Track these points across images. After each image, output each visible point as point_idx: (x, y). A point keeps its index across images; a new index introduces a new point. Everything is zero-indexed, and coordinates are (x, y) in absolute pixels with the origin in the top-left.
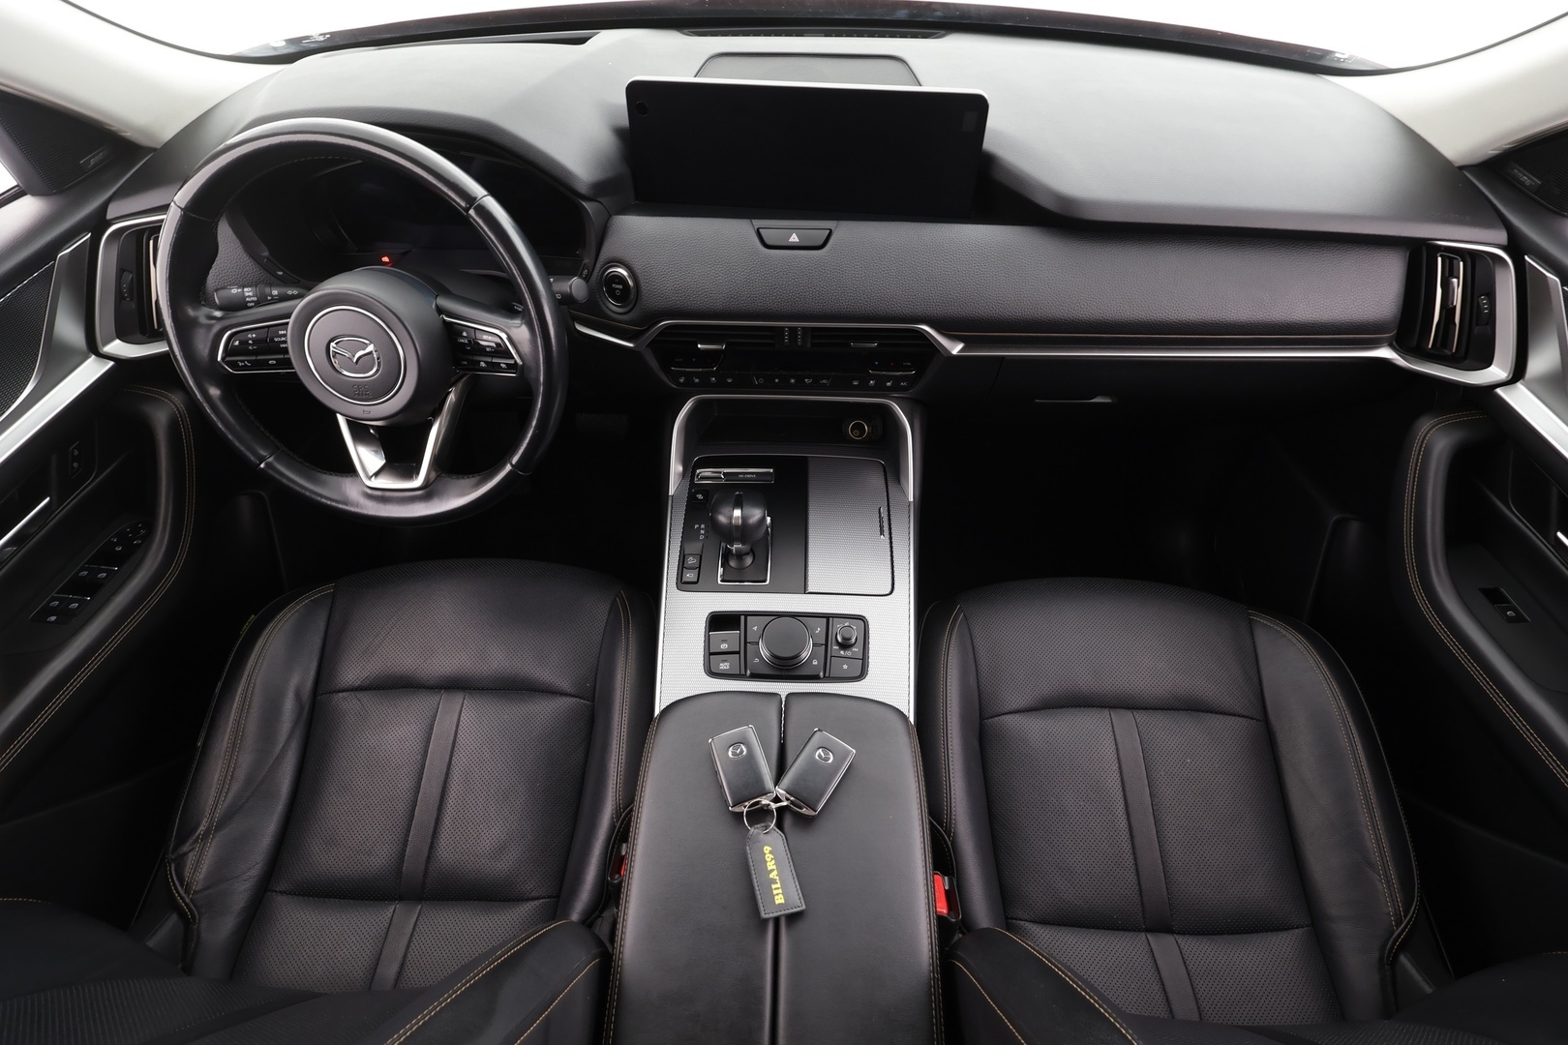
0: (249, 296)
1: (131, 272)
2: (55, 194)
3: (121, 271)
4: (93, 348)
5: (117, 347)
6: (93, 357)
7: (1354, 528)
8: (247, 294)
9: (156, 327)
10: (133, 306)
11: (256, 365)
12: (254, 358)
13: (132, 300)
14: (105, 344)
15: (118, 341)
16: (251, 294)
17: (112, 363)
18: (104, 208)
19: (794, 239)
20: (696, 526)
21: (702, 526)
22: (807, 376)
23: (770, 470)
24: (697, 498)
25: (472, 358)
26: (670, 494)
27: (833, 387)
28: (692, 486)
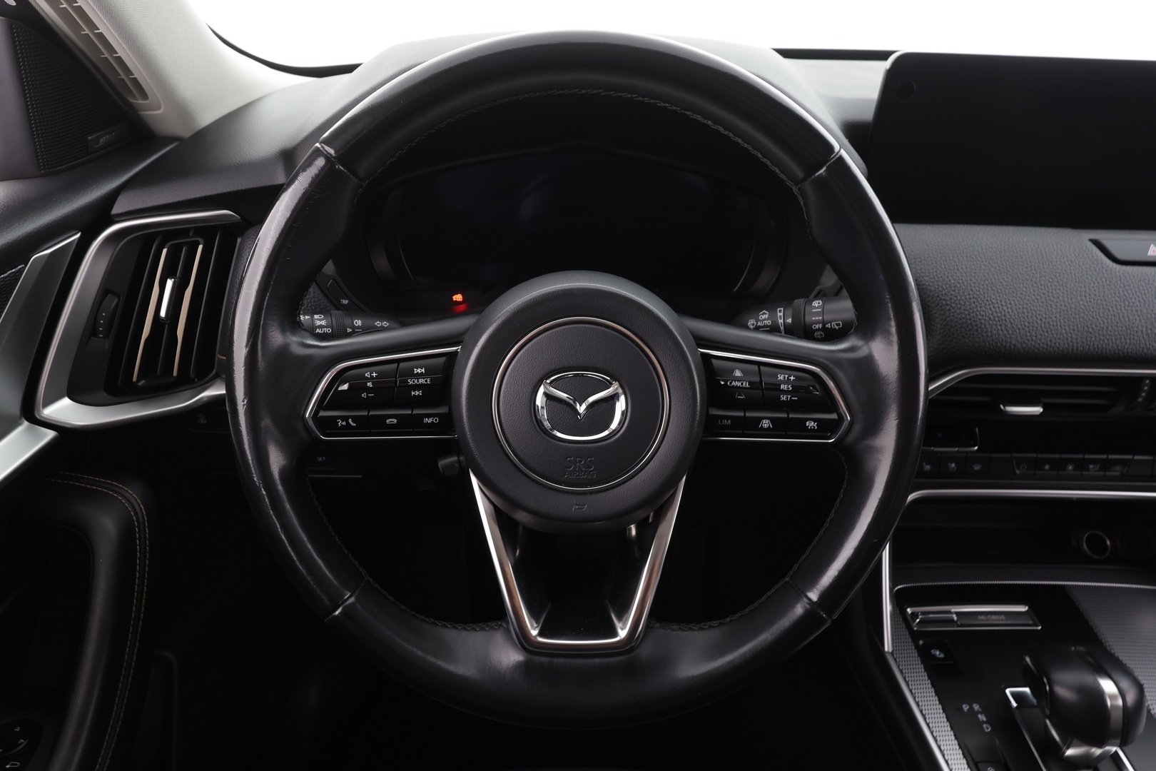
0: (321, 327)
1: (117, 295)
2: (42, 176)
3: (105, 290)
4: (29, 412)
5: (65, 411)
6: (26, 423)
8: (318, 323)
9: (135, 379)
10: (107, 345)
11: (367, 425)
12: (365, 414)
13: (106, 337)
14: (48, 403)
15: (66, 401)
16: (323, 323)
17: (50, 435)
18: (112, 198)
20: (966, 707)
21: (976, 707)
22: (1095, 461)
23: (1023, 609)
24: (934, 657)
25: (742, 414)
26: (886, 649)
27: (1123, 477)
28: (915, 636)
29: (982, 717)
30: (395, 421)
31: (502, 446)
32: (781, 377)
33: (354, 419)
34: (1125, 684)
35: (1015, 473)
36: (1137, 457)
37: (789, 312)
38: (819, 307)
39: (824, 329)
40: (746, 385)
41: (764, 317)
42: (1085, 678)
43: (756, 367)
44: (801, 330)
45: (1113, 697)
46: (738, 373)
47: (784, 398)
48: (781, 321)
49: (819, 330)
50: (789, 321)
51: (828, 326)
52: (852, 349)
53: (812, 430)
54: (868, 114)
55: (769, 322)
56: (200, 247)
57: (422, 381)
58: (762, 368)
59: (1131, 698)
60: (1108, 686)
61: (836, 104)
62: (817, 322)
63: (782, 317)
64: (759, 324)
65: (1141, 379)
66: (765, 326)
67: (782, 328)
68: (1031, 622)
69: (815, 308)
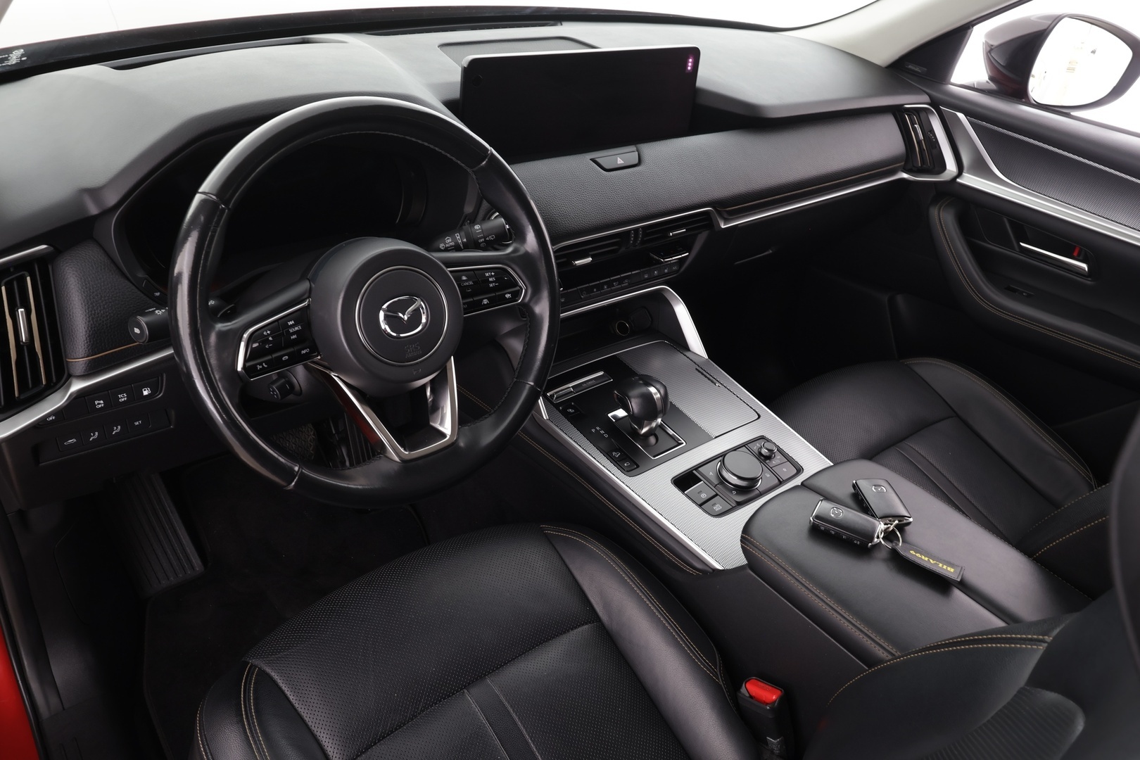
7: (900, 299)
11: (273, 364)
12: (269, 357)
19: (620, 162)
20: (593, 430)
21: (598, 428)
22: (615, 280)
23: (601, 373)
24: (570, 413)
25: (472, 300)
26: (545, 418)
27: (630, 285)
28: (557, 406)
29: (602, 432)
30: (287, 357)
31: (368, 351)
32: (487, 275)
33: (266, 362)
34: (658, 386)
35: (581, 298)
36: (633, 273)
37: (463, 233)
38: (479, 229)
39: (485, 241)
40: (471, 283)
41: (449, 241)
42: (643, 390)
43: (472, 272)
44: (473, 244)
45: (656, 394)
46: (464, 278)
47: (491, 285)
48: (460, 241)
49: (483, 242)
50: (465, 240)
51: (487, 239)
52: (515, 251)
53: (509, 298)
54: (456, 93)
55: (453, 244)
56: (28, 279)
57: (296, 328)
58: (476, 272)
59: (662, 391)
60: (652, 390)
61: (435, 88)
62: (481, 238)
63: (459, 238)
64: (447, 246)
65: (629, 231)
66: (451, 246)
67: (461, 245)
68: (607, 379)
69: (477, 230)
